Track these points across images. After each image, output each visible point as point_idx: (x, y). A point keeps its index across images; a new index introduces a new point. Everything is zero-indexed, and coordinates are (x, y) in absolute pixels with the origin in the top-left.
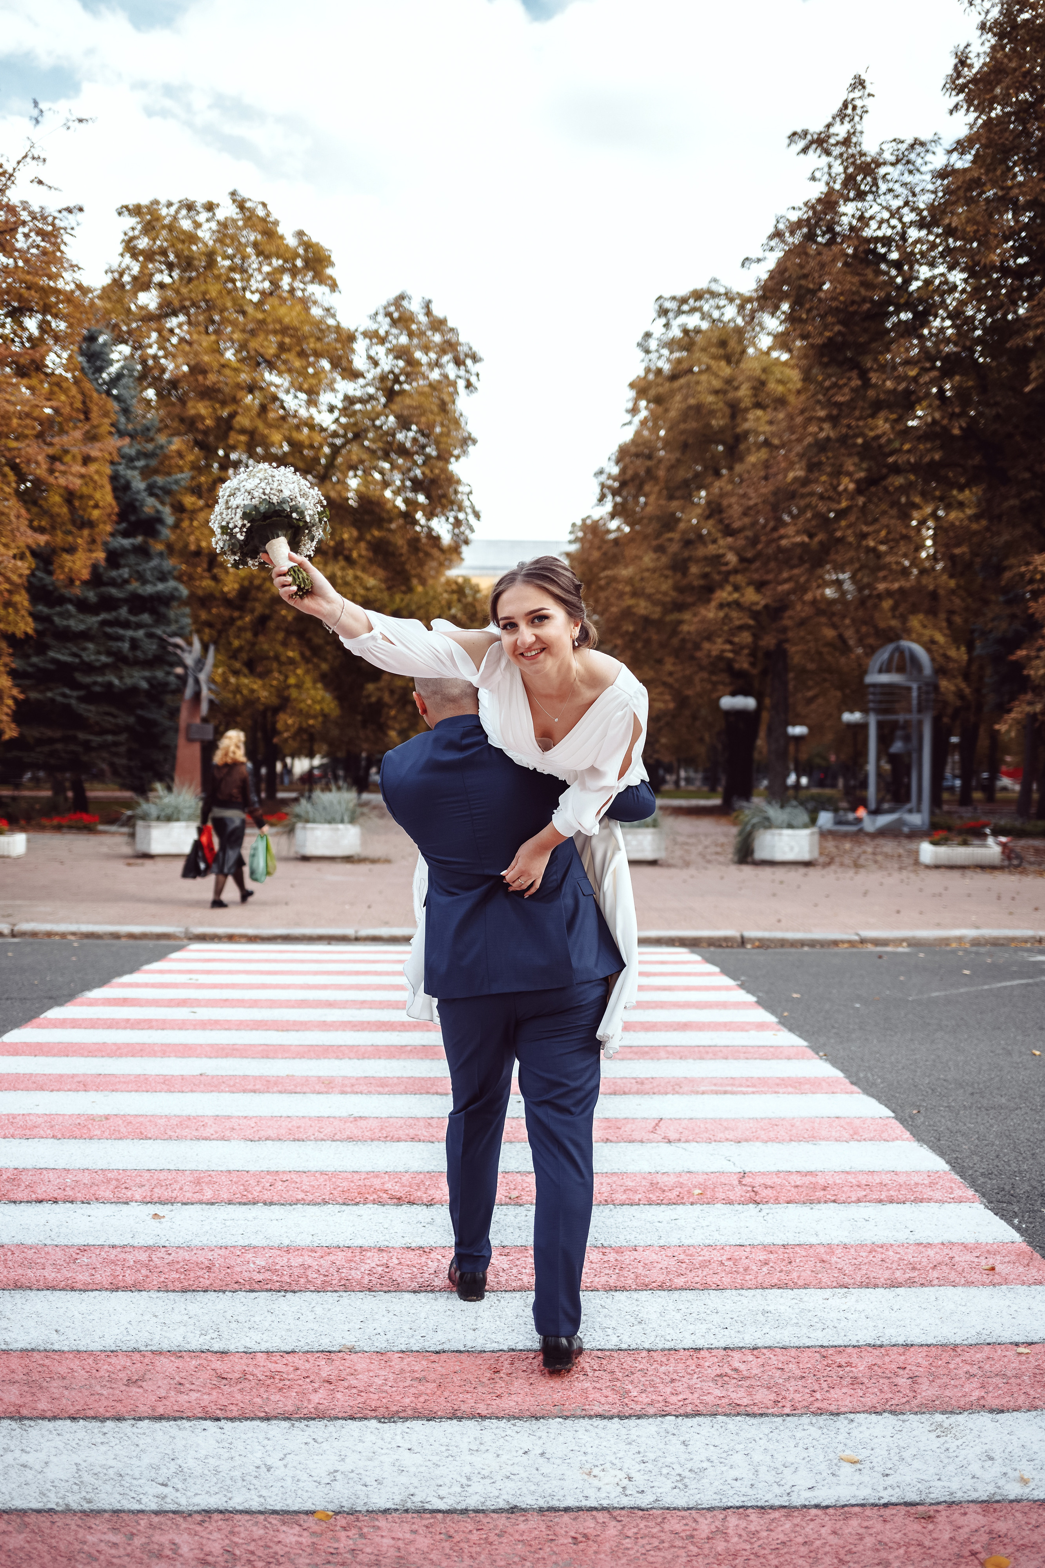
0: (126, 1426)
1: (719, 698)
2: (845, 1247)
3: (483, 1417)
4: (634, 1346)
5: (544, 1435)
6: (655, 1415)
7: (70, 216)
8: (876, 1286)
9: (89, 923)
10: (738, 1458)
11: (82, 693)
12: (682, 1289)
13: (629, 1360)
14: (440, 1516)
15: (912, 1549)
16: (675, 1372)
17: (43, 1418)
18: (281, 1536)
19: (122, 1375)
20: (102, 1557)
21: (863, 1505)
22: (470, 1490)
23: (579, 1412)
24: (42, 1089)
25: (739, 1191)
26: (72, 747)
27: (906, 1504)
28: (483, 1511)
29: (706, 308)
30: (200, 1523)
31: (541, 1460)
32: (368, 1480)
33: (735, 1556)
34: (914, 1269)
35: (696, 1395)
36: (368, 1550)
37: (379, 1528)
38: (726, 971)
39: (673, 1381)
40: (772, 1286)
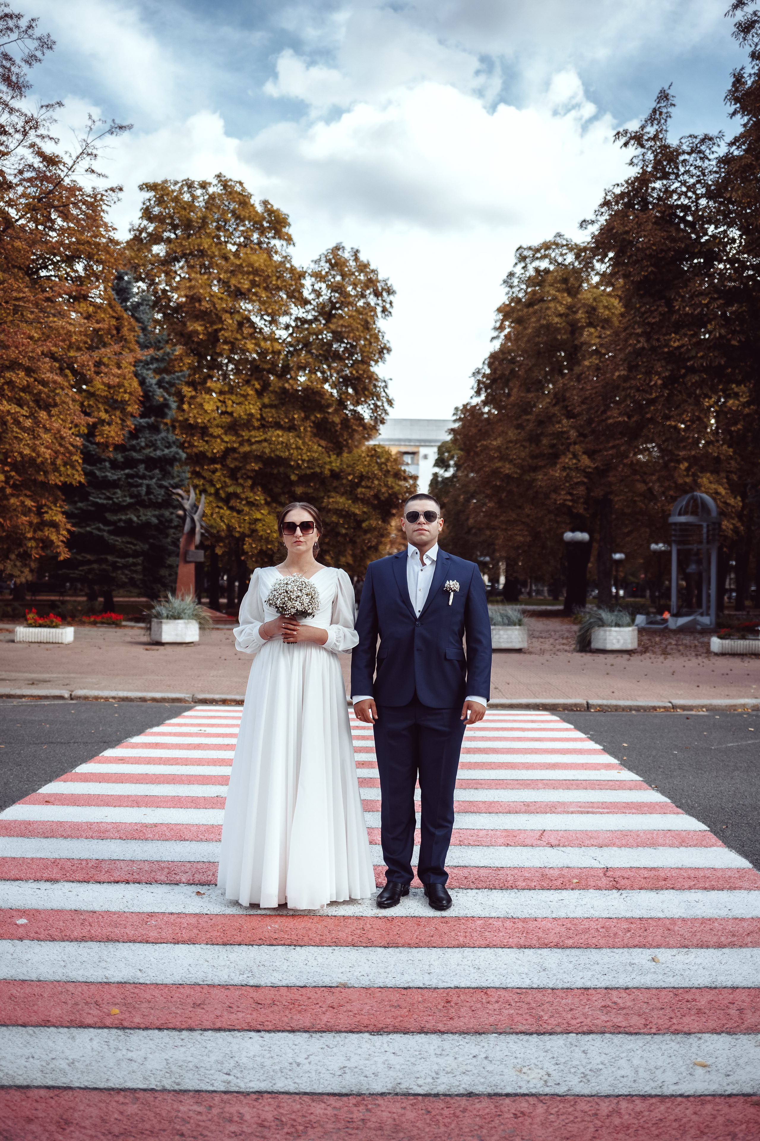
0: (196, 1034)
1: (563, 533)
2: (684, 920)
3: (443, 1033)
4: (541, 986)
5: (486, 1045)
6: (561, 1033)
7: (113, 194)
8: (708, 947)
9: (124, 690)
10: (623, 1062)
11: (111, 528)
12: (571, 947)
13: (540, 995)
14: (420, 1098)
15: (751, 1125)
16: (573, 1004)
17: (139, 1028)
18: (312, 1110)
19: (189, 1000)
20: (192, 1121)
21: (713, 1096)
22: (439, 1081)
23: (508, 1030)
24: (108, 805)
25: (604, 881)
26: (104, 566)
27: (744, 1095)
28: (449, 1095)
29: (553, 255)
30: (256, 1100)
31: (486, 1062)
32: (366, 1073)
33: (628, 1128)
34: (734, 935)
35: (589, 1020)
36: (374, 1120)
37: (379, 1105)
38: (578, 728)
39: (571, 1010)
40: (635, 946)
